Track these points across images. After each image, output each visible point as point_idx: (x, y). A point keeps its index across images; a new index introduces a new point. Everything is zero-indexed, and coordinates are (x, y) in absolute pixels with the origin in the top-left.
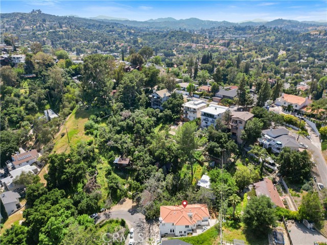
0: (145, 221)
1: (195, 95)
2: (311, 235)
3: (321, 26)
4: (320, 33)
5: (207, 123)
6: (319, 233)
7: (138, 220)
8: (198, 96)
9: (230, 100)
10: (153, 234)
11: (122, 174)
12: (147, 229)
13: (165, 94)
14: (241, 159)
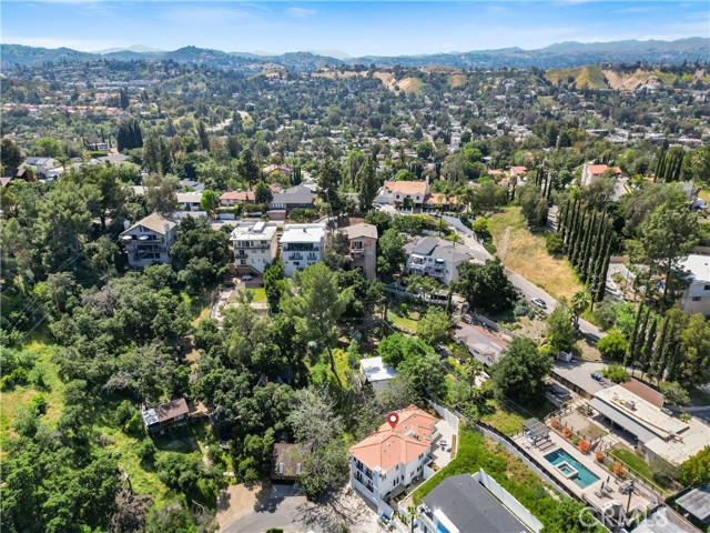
0: (312, 505)
1: (222, 215)
2: (577, 368)
3: (268, 62)
4: (281, 75)
5: (298, 264)
6: (583, 361)
7: (297, 511)
8: (232, 216)
9: (307, 211)
10: (353, 515)
11: (176, 443)
12: (334, 515)
13: (167, 226)
14: (392, 309)
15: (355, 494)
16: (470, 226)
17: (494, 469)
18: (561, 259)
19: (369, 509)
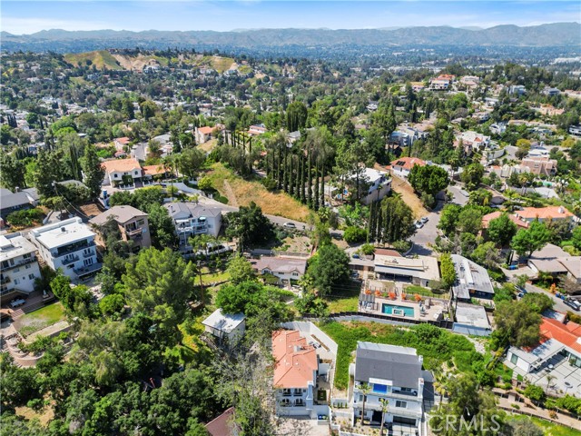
5: (72, 266)
15: (283, 420)
16: (195, 187)
17: (366, 336)
18: (279, 192)
19: (303, 421)
